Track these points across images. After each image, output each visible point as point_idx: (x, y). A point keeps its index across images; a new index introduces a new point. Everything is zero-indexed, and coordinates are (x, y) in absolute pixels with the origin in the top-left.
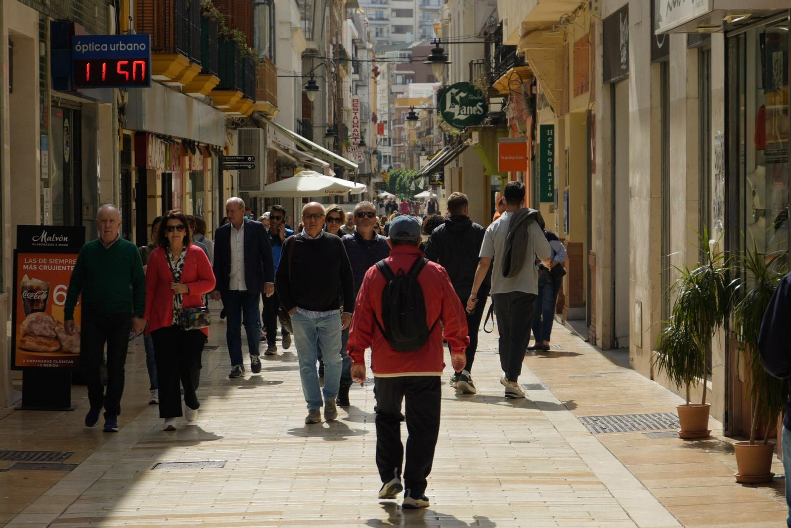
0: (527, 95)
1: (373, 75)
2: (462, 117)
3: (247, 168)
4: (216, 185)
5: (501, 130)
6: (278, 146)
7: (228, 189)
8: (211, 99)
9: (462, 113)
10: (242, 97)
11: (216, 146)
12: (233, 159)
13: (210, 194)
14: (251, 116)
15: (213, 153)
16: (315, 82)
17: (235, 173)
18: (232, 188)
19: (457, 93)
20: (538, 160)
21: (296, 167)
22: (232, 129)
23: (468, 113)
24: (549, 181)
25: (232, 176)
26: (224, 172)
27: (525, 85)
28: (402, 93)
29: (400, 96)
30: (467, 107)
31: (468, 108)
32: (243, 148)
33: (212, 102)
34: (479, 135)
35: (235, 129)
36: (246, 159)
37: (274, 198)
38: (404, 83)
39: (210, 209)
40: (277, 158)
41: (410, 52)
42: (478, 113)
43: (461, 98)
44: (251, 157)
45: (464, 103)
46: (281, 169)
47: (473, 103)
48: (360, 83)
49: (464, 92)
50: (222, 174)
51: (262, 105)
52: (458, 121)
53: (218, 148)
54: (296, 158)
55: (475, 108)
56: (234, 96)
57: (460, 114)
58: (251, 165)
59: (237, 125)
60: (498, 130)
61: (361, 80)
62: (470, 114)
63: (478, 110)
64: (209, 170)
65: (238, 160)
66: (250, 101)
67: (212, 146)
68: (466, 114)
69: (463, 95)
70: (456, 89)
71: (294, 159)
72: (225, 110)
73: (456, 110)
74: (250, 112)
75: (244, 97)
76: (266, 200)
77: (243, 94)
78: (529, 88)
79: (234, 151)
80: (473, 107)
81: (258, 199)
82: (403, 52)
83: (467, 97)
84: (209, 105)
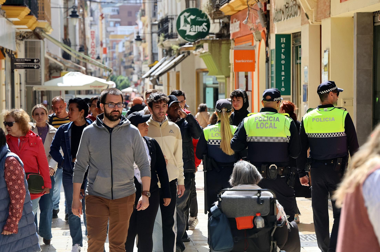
0: (262, 12)
1: (100, 18)
2: (192, 34)
3: (33, 68)
4: (9, 81)
5: (225, 42)
6: (50, 55)
7: (17, 84)
8: (5, 13)
9: (192, 30)
10: (29, 13)
11: (9, 50)
12: (21, 61)
13: (4, 87)
14: (34, 30)
15: (6, 55)
16: (76, 12)
17: (22, 71)
18: (20, 84)
19: (189, 16)
20: (273, 62)
21: (62, 70)
22: (19, 40)
23: (196, 30)
24: (283, 79)
25: (20, 75)
26: (15, 70)
27: (261, 3)
28: (113, 32)
29: (112, 33)
30: (195, 26)
31: (197, 27)
32: (28, 53)
33: (5, 14)
34: (209, 46)
35: (22, 40)
36: (32, 61)
37: (47, 91)
38: (115, 26)
39: (4, 99)
40: (49, 64)
41: (118, 8)
42: (204, 31)
43: (191, 20)
44: (37, 59)
45: (194, 23)
46: (52, 71)
47: (200, 23)
48: (93, 23)
49: (194, 15)
50: (14, 72)
51: (42, 24)
52: (189, 36)
53: (10, 52)
54: (63, 63)
55: (201, 27)
56: (23, 10)
57: (190, 31)
58: (37, 65)
59: (24, 37)
60: (223, 42)
61: (94, 21)
62: (198, 31)
63: (204, 28)
64: (3, 69)
65: (26, 62)
66: (34, 18)
67: (6, 49)
68: (195, 32)
69: (193, 17)
70: (188, 12)
71: (61, 65)
72: (16, 23)
73: (187, 28)
74: (34, 27)
75: (30, 14)
76: (42, 92)
77: (30, 10)
78: (263, 5)
79: (21, 55)
80: (200, 26)
81: (37, 92)
82: (114, 8)
83: (195, 19)
84: (4, 16)
